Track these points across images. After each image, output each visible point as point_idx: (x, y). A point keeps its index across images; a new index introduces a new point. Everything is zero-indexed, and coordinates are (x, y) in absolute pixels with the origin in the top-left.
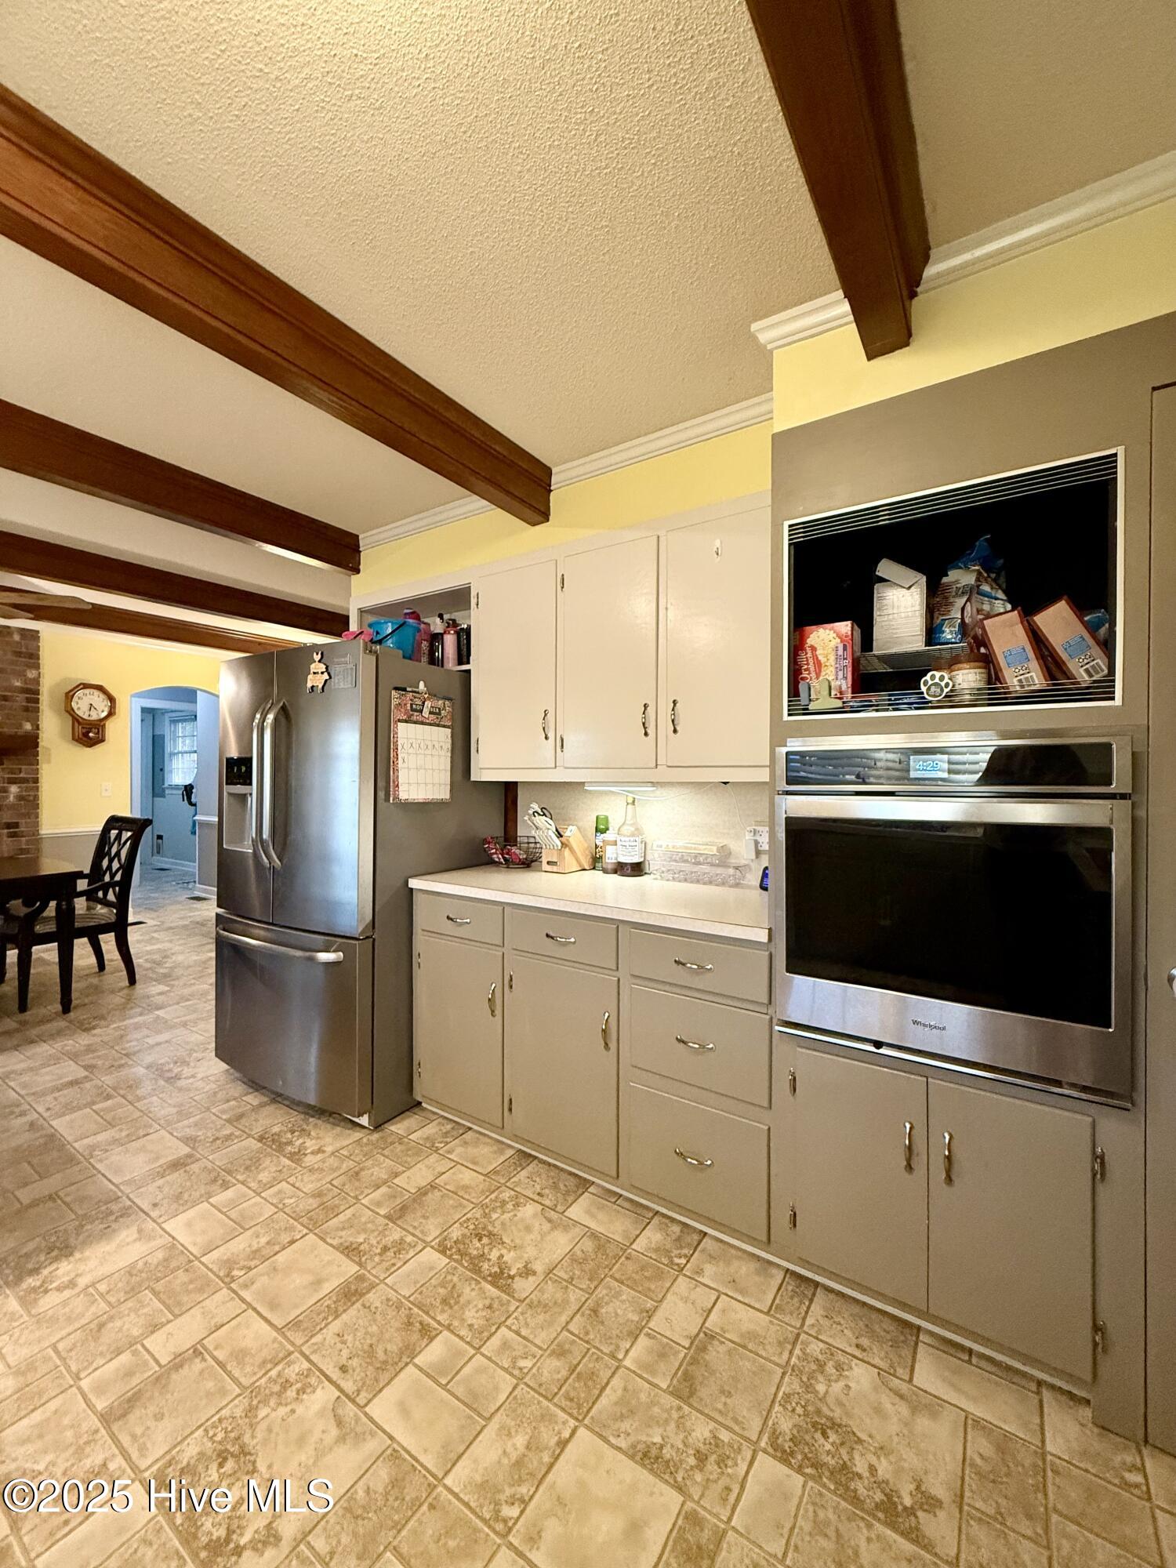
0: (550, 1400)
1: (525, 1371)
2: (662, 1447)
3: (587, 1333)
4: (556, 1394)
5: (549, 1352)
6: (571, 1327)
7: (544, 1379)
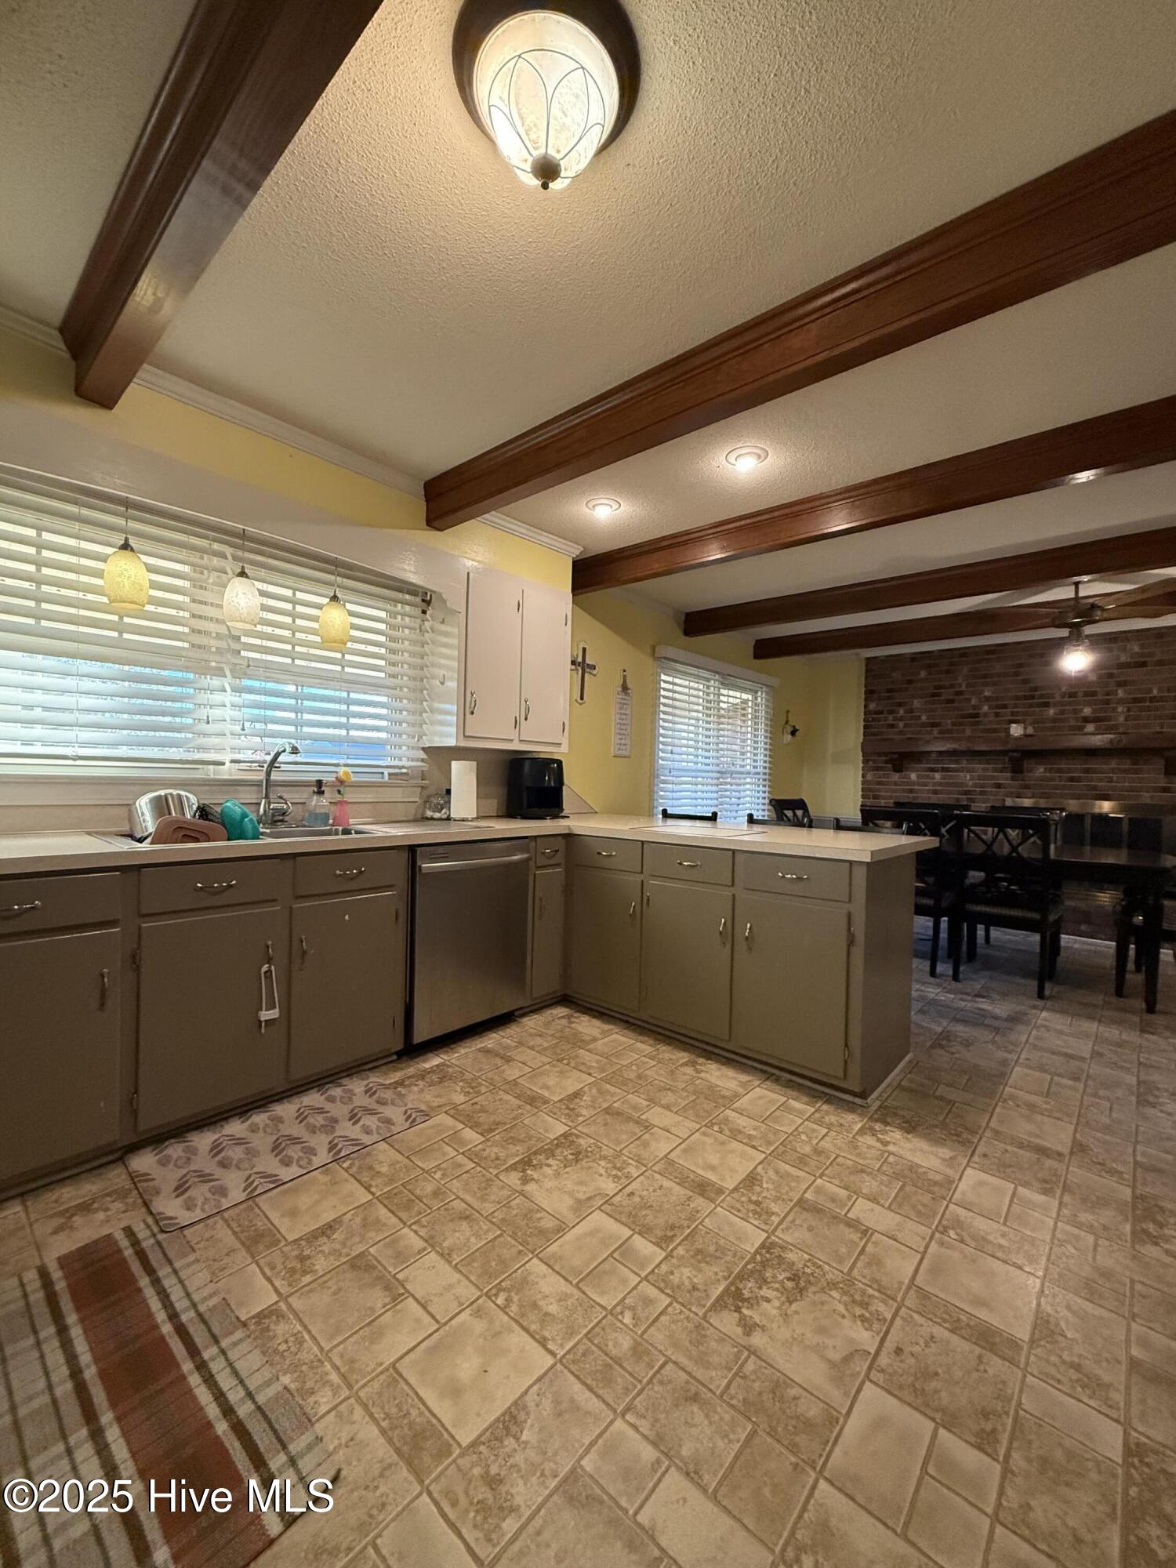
0: (586, 1335)
1: (620, 1317)
2: (517, 1439)
3: (661, 1383)
4: (592, 1342)
5: (639, 1339)
6: (669, 1366)
7: (608, 1330)
